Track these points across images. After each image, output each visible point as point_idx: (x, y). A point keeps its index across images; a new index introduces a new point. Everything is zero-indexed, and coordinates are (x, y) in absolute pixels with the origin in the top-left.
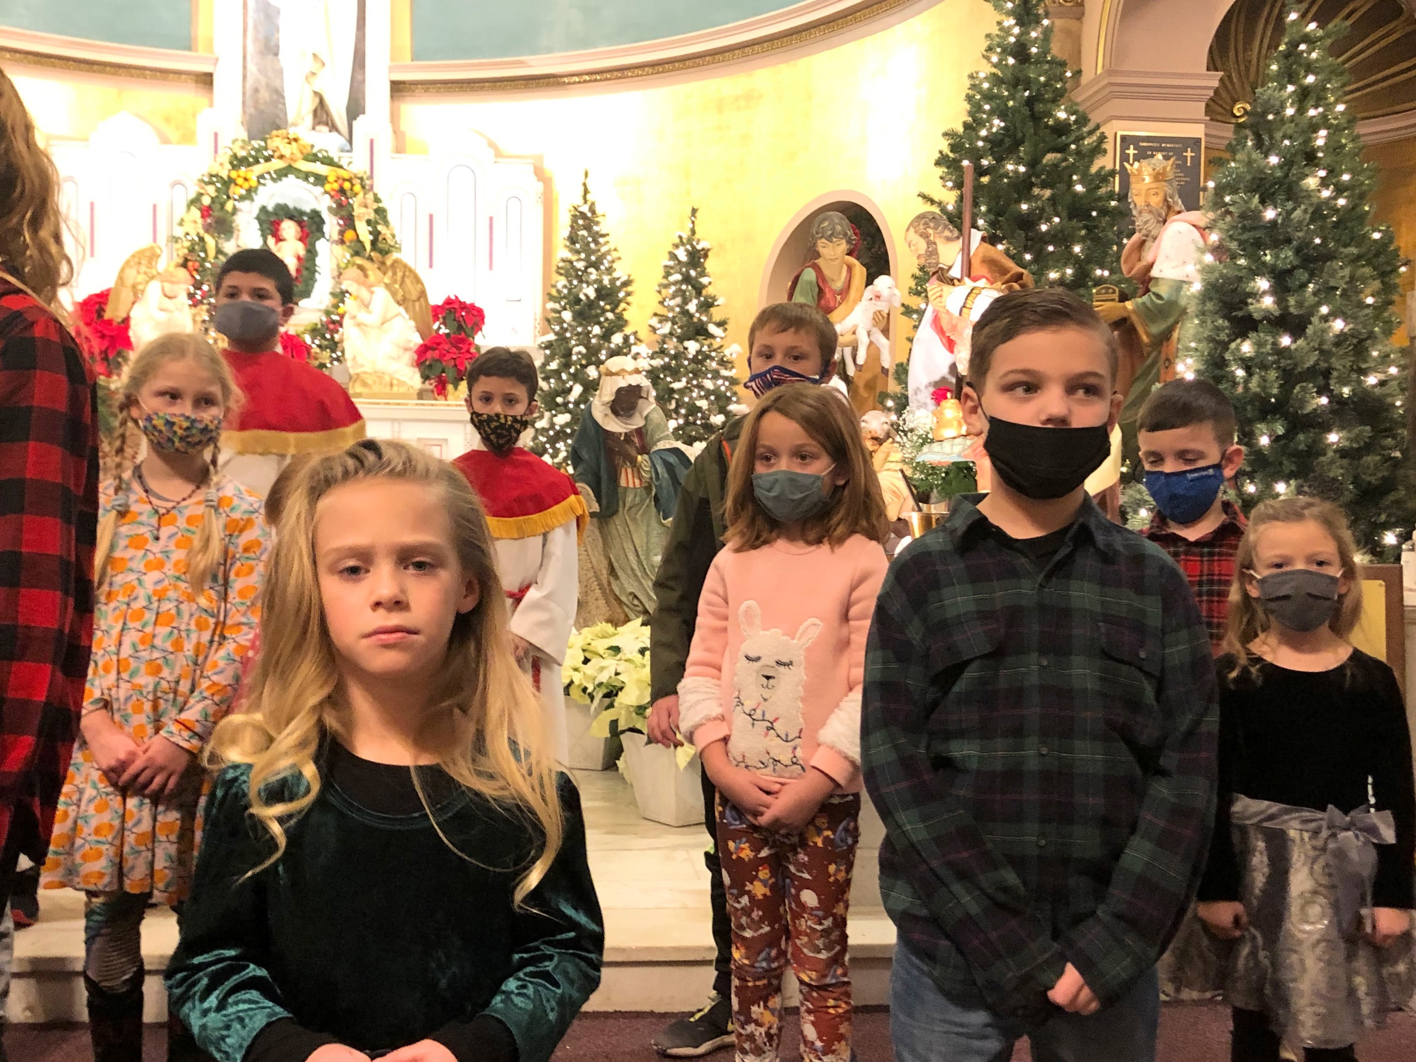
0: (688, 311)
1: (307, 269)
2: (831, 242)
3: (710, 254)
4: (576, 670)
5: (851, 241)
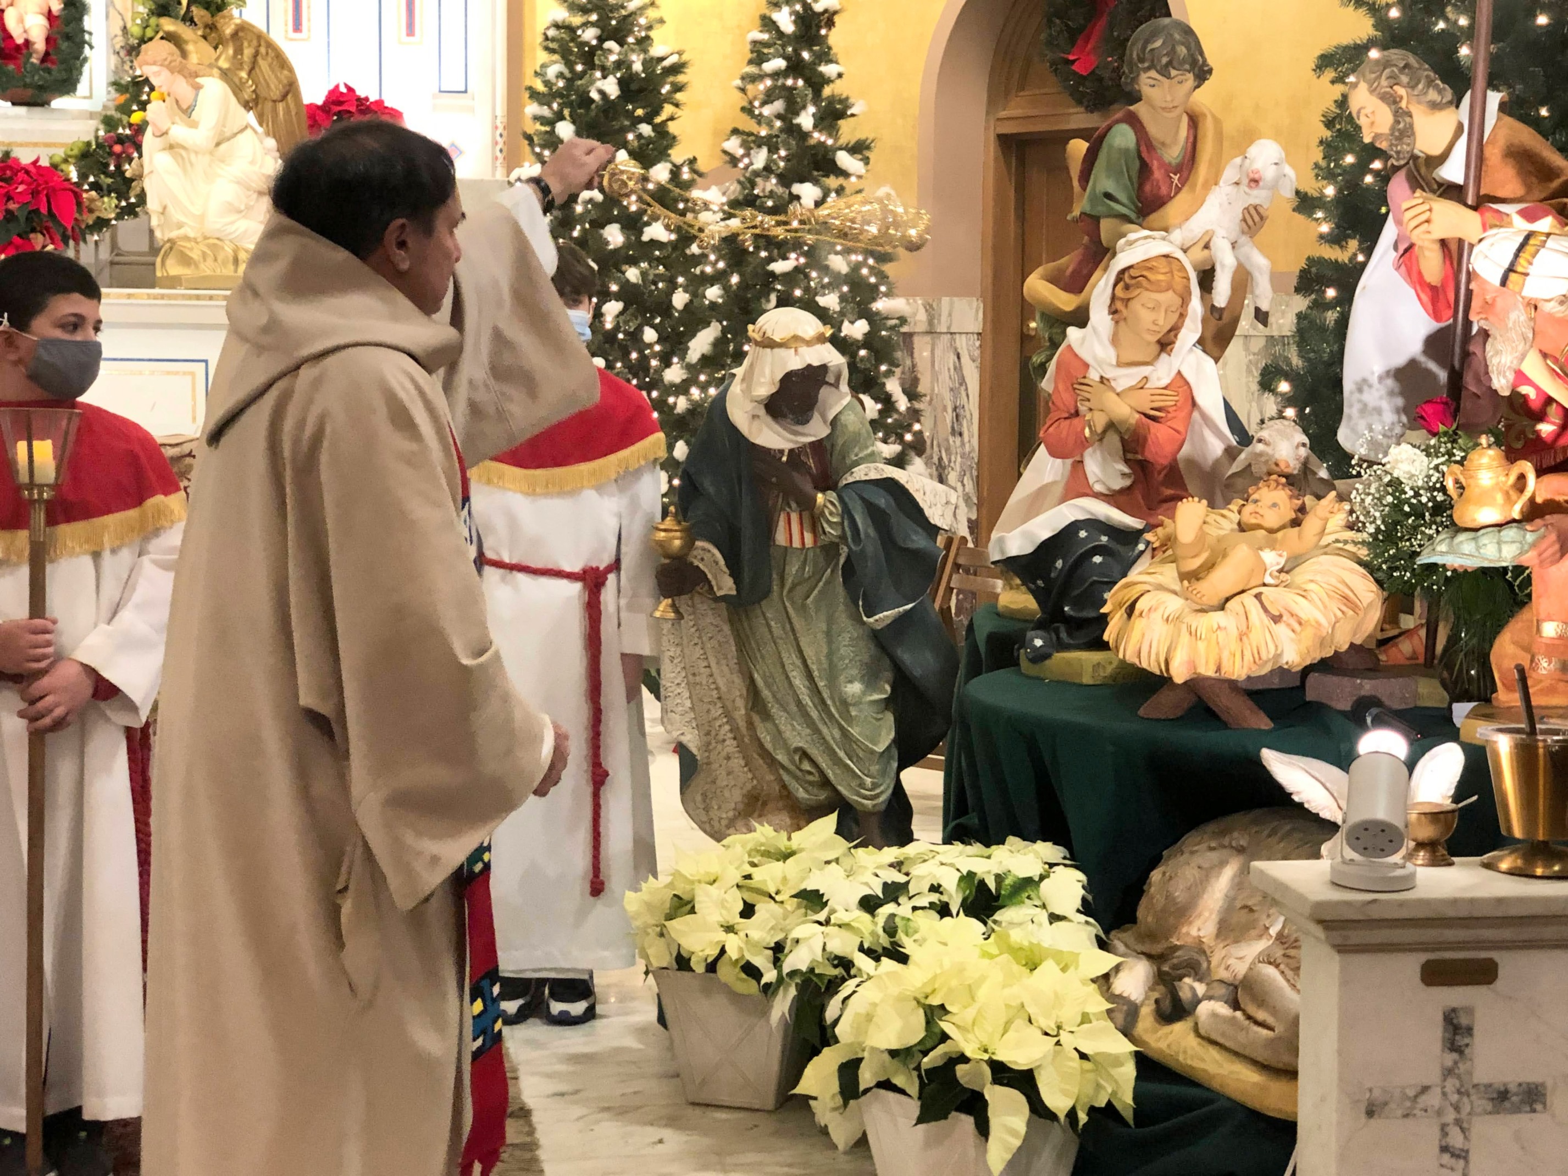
0: (799, 126)
1: (68, 37)
2: (1169, 77)
3: (837, 19)
4: (729, 929)
5: (1202, 73)
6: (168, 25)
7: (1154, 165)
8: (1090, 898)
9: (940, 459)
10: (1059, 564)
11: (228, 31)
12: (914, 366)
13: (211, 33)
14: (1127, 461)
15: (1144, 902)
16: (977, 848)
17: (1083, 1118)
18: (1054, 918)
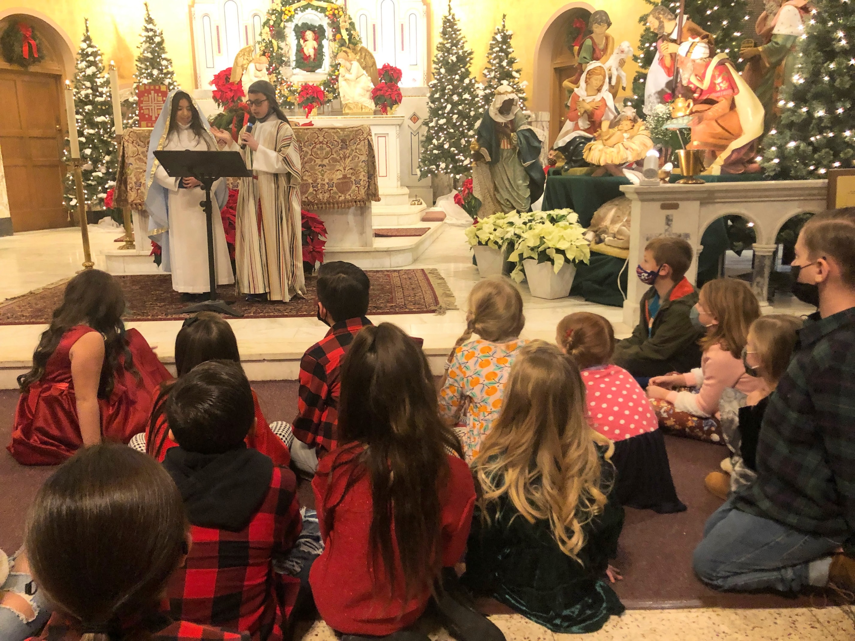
0: (502, 65)
2: (600, 25)
3: (512, 37)
4: (491, 234)
5: (609, 24)
6: (344, 49)
7: (596, 49)
8: (579, 219)
10: (571, 147)
11: (358, 49)
13: (354, 51)
14: (589, 121)
16: (551, 211)
17: (576, 262)
18: (570, 224)
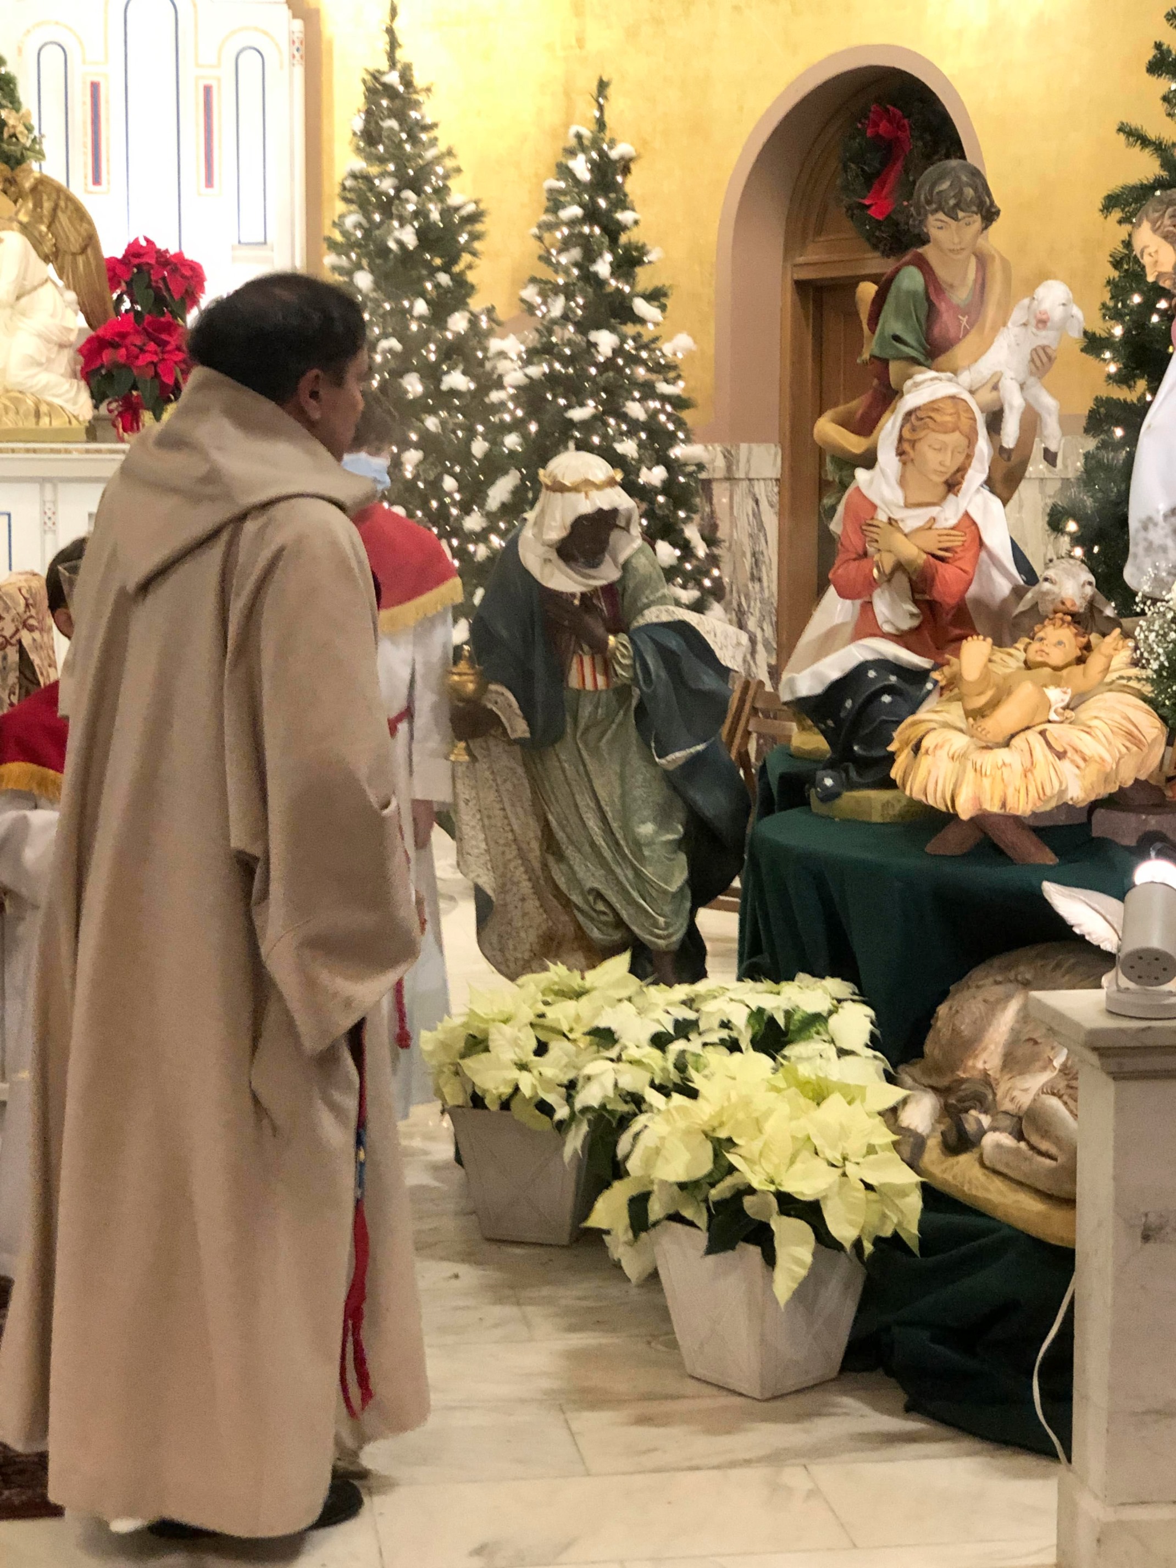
2: (956, 219)
4: (523, 1067)
5: (989, 214)
7: (942, 306)
8: (877, 1032)
9: (740, 605)
10: (849, 704)
11: (27, 185)
12: (712, 512)
13: (11, 186)
14: (916, 602)
15: (931, 1035)
16: (768, 985)
17: (868, 1247)
18: (842, 1052)
